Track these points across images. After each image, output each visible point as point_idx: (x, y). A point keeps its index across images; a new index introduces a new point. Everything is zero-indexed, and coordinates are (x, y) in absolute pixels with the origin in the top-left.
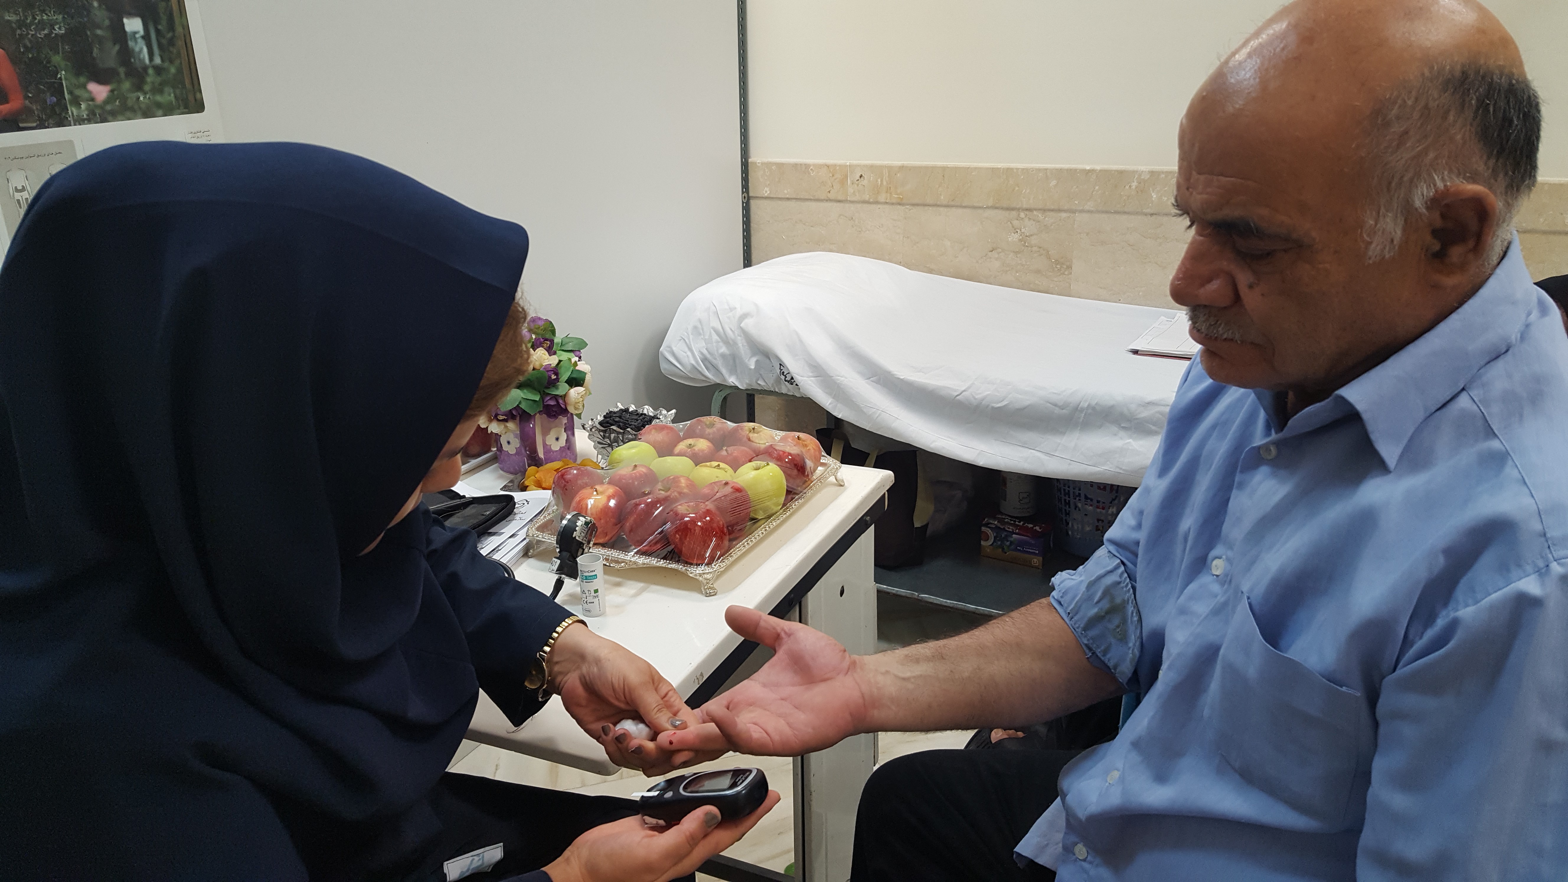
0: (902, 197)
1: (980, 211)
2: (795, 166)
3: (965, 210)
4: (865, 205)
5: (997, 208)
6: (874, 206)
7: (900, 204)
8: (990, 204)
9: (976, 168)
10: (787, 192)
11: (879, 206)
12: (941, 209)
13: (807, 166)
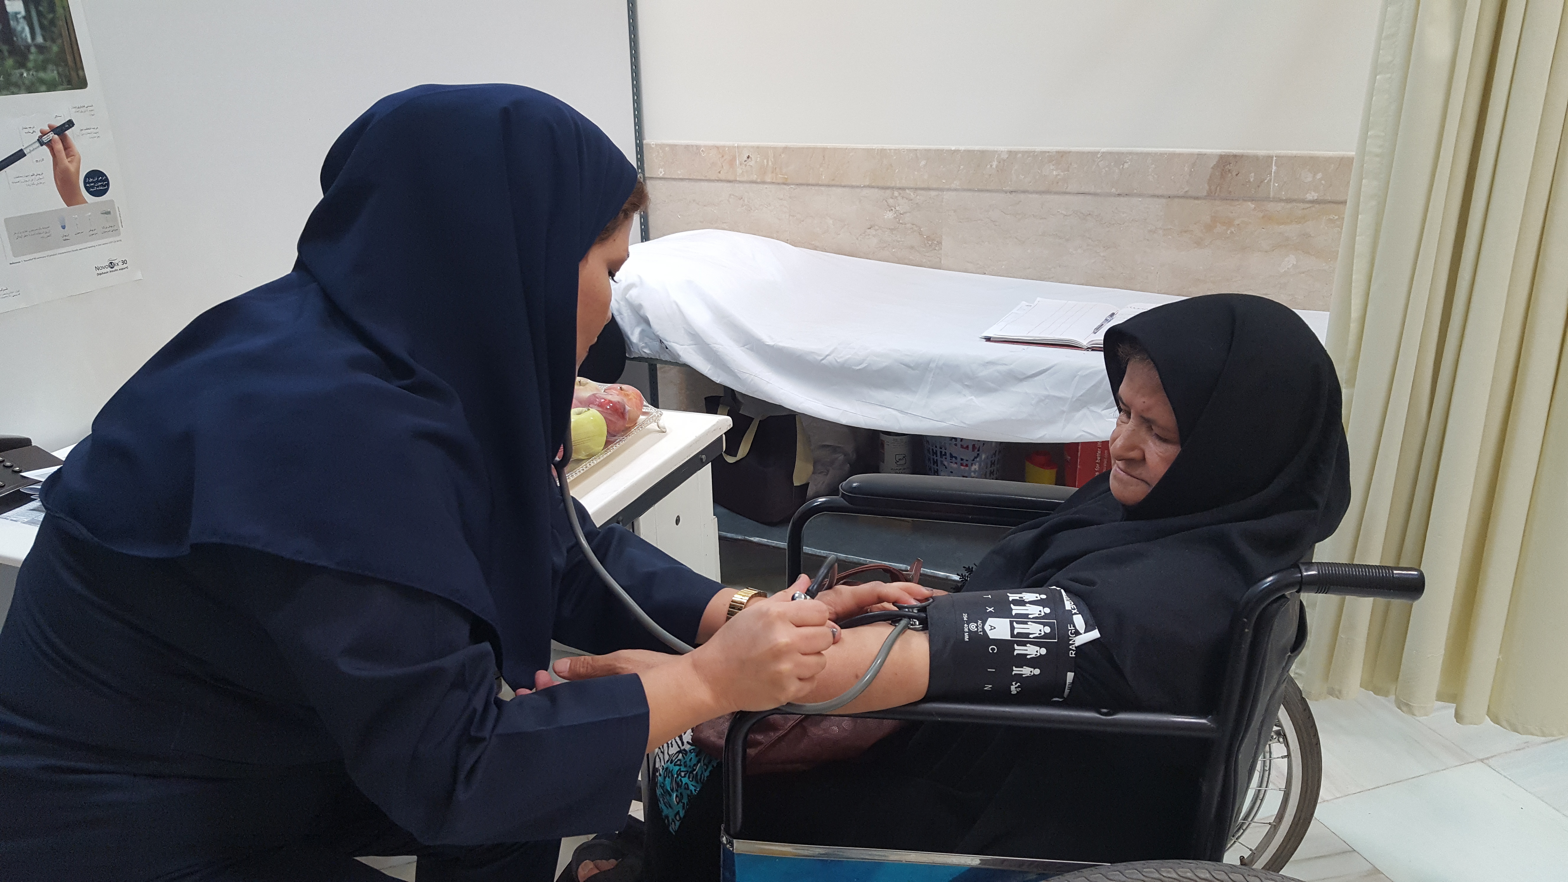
0: (786, 177)
1: (858, 190)
2: (687, 147)
3: (844, 189)
4: (754, 185)
5: (873, 187)
6: (761, 186)
7: (785, 184)
8: (867, 183)
9: (854, 149)
10: (680, 173)
11: (766, 186)
12: (823, 188)
13: (698, 147)
